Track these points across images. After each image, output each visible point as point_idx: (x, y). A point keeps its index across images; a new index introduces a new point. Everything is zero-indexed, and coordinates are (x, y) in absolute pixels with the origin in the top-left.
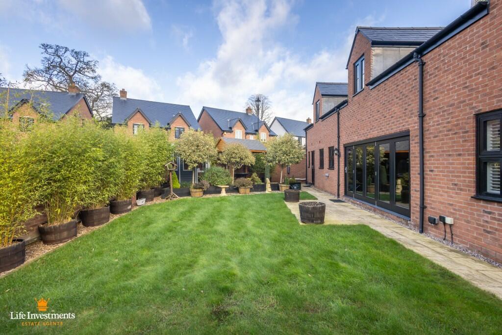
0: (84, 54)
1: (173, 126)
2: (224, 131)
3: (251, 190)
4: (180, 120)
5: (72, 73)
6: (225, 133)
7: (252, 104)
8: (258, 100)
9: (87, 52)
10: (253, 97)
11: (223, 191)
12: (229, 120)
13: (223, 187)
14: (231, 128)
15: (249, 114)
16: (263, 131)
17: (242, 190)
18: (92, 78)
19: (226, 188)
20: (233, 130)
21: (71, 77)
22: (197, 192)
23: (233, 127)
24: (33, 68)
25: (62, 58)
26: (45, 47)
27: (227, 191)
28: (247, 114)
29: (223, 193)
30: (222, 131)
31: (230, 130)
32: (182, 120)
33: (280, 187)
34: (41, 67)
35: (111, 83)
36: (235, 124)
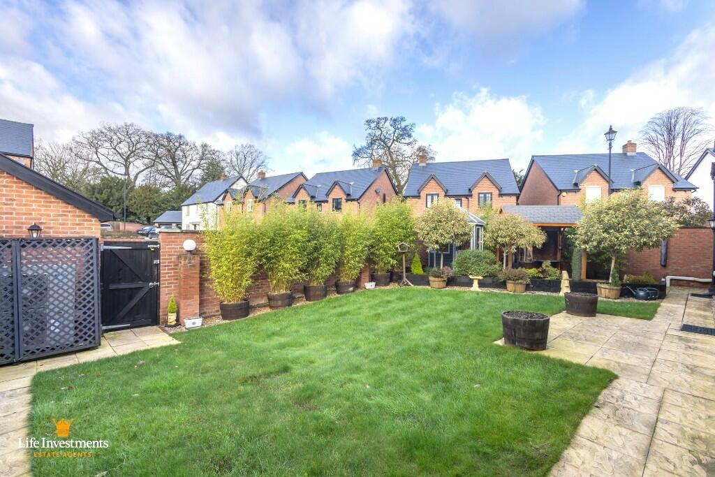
0: (402, 119)
1: (475, 192)
2: (561, 191)
3: (527, 288)
4: (486, 182)
5: (390, 144)
6: (564, 194)
7: (655, 131)
8: (611, 131)
9: (403, 116)
10: (657, 116)
11: (476, 283)
12: (576, 171)
13: (476, 278)
14: (576, 185)
15: (629, 154)
16: (657, 182)
17: (510, 285)
18: (408, 144)
19: (479, 280)
20: (580, 187)
21: (389, 148)
22: (435, 281)
23: (581, 182)
24: (358, 147)
25: (382, 129)
26: (369, 122)
27: (481, 284)
28: (625, 154)
29: (475, 287)
30: (558, 190)
31: (576, 188)
32: (488, 182)
33: (598, 289)
34: (364, 144)
35: (427, 146)
36: (586, 177)
